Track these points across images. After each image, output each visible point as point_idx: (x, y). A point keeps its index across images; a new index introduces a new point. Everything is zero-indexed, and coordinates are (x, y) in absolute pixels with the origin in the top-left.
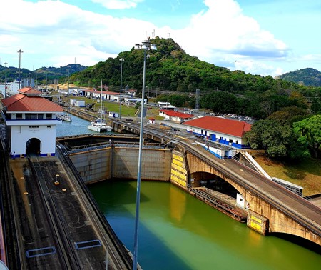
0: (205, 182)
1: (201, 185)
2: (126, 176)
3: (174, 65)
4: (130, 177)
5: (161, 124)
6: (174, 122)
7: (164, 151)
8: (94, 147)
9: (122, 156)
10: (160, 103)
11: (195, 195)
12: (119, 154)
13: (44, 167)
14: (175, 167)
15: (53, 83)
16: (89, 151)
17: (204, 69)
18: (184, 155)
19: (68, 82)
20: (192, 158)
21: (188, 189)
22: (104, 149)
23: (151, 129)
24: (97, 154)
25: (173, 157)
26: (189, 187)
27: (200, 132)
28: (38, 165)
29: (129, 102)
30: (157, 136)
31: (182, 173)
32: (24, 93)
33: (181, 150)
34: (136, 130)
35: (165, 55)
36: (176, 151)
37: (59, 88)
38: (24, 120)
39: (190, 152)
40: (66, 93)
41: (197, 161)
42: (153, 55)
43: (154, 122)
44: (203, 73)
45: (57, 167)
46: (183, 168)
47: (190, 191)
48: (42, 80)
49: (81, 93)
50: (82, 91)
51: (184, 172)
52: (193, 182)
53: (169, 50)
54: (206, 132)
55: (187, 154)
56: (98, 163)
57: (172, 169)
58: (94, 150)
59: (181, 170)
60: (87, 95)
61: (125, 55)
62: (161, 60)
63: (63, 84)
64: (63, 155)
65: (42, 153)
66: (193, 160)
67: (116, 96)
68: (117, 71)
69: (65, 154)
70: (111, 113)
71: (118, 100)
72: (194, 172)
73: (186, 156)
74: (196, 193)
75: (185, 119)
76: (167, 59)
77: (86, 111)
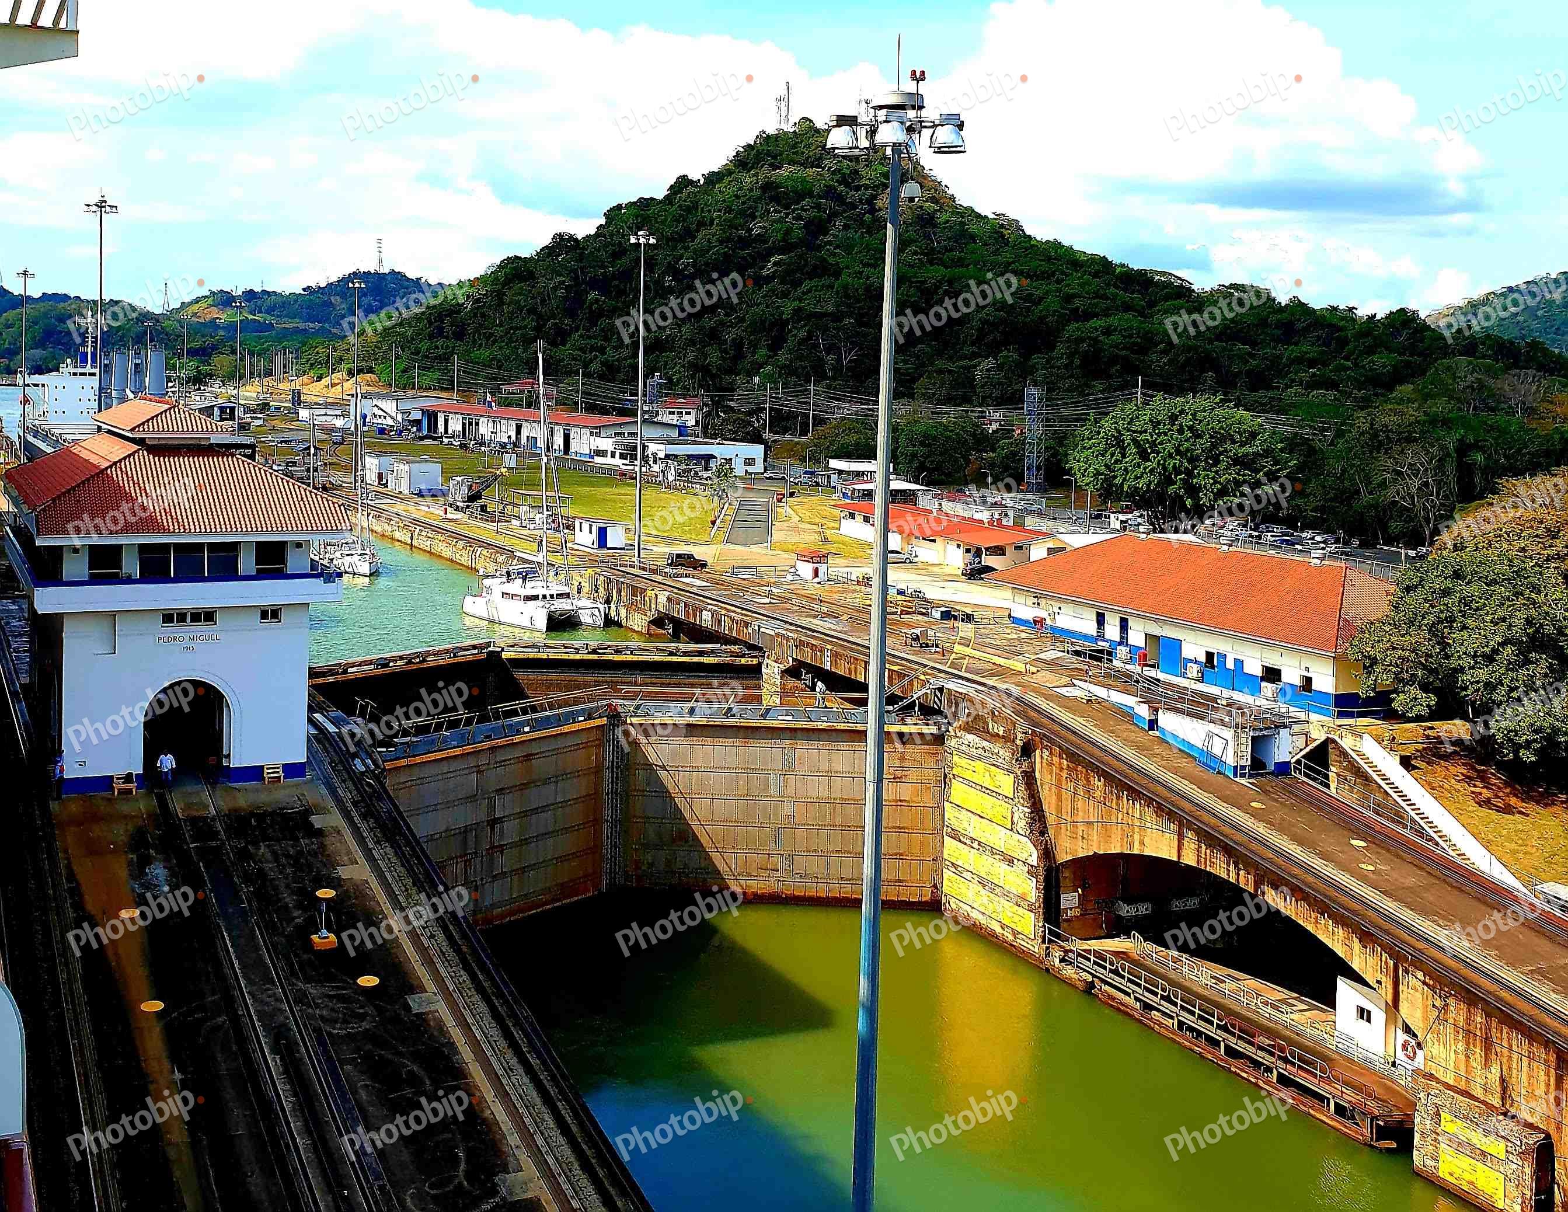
0: (1143, 909)
1: (1119, 928)
2: (689, 881)
5: (866, 581)
7: (903, 737)
8: (515, 719)
9: (664, 768)
10: (834, 463)
11: (1092, 985)
12: (652, 758)
13: (247, 843)
14: (965, 825)
15: (269, 373)
16: (487, 744)
17: (1058, 282)
18: (1017, 760)
19: (345, 366)
20: (1064, 774)
21: (1047, 948)
22: (566, 729)
23: (813, 613)
24: (528, 757)
25: (955, 772)
26: (1050, 941)
27: (1090, 627)
28: (215, 835)
29: (673, 465)
30: (852, 650)
31: (1010, 861)
32: (133, 430)
33: (996, 730)
34: (732, 619)
35: (845, 211)
36: (970, 737)
37: (299, 397)
38: (129, 580)
39: (1050, 740)
40: (339, 423)
41: (1097, 794)
42: (787, 215)
43: (822, 568)
44: (1052, 303)
45: (323, 846)
46: (1012, 830)
47: (1062, 960)
48: (210, 355)
49: (417, 423)
50: (422, 410)
51: (1023, 857)
52: (1071, 909)
53: (867, 187)
54: (1124, 625)
55: (1038, 752)
56: (536, 811)
57: (947, 840)
58: (517, 739)
59: (999, 845)
60: (450, 431)
61: (637, 217)
62: (828, 238)
63: (320, 378)
64: (348, 773)
65: (236, 762)
66: (1070, 786)
67: (598, 435)
68: (597, 301)
69: (363, 769)
70: (586, 526)
71: (613, 455)
72: (1080, 856)
73: (1032, 766)
74: (1094, 976)
75: (987, 549)
76: (859, 234)
77: (452, 514)
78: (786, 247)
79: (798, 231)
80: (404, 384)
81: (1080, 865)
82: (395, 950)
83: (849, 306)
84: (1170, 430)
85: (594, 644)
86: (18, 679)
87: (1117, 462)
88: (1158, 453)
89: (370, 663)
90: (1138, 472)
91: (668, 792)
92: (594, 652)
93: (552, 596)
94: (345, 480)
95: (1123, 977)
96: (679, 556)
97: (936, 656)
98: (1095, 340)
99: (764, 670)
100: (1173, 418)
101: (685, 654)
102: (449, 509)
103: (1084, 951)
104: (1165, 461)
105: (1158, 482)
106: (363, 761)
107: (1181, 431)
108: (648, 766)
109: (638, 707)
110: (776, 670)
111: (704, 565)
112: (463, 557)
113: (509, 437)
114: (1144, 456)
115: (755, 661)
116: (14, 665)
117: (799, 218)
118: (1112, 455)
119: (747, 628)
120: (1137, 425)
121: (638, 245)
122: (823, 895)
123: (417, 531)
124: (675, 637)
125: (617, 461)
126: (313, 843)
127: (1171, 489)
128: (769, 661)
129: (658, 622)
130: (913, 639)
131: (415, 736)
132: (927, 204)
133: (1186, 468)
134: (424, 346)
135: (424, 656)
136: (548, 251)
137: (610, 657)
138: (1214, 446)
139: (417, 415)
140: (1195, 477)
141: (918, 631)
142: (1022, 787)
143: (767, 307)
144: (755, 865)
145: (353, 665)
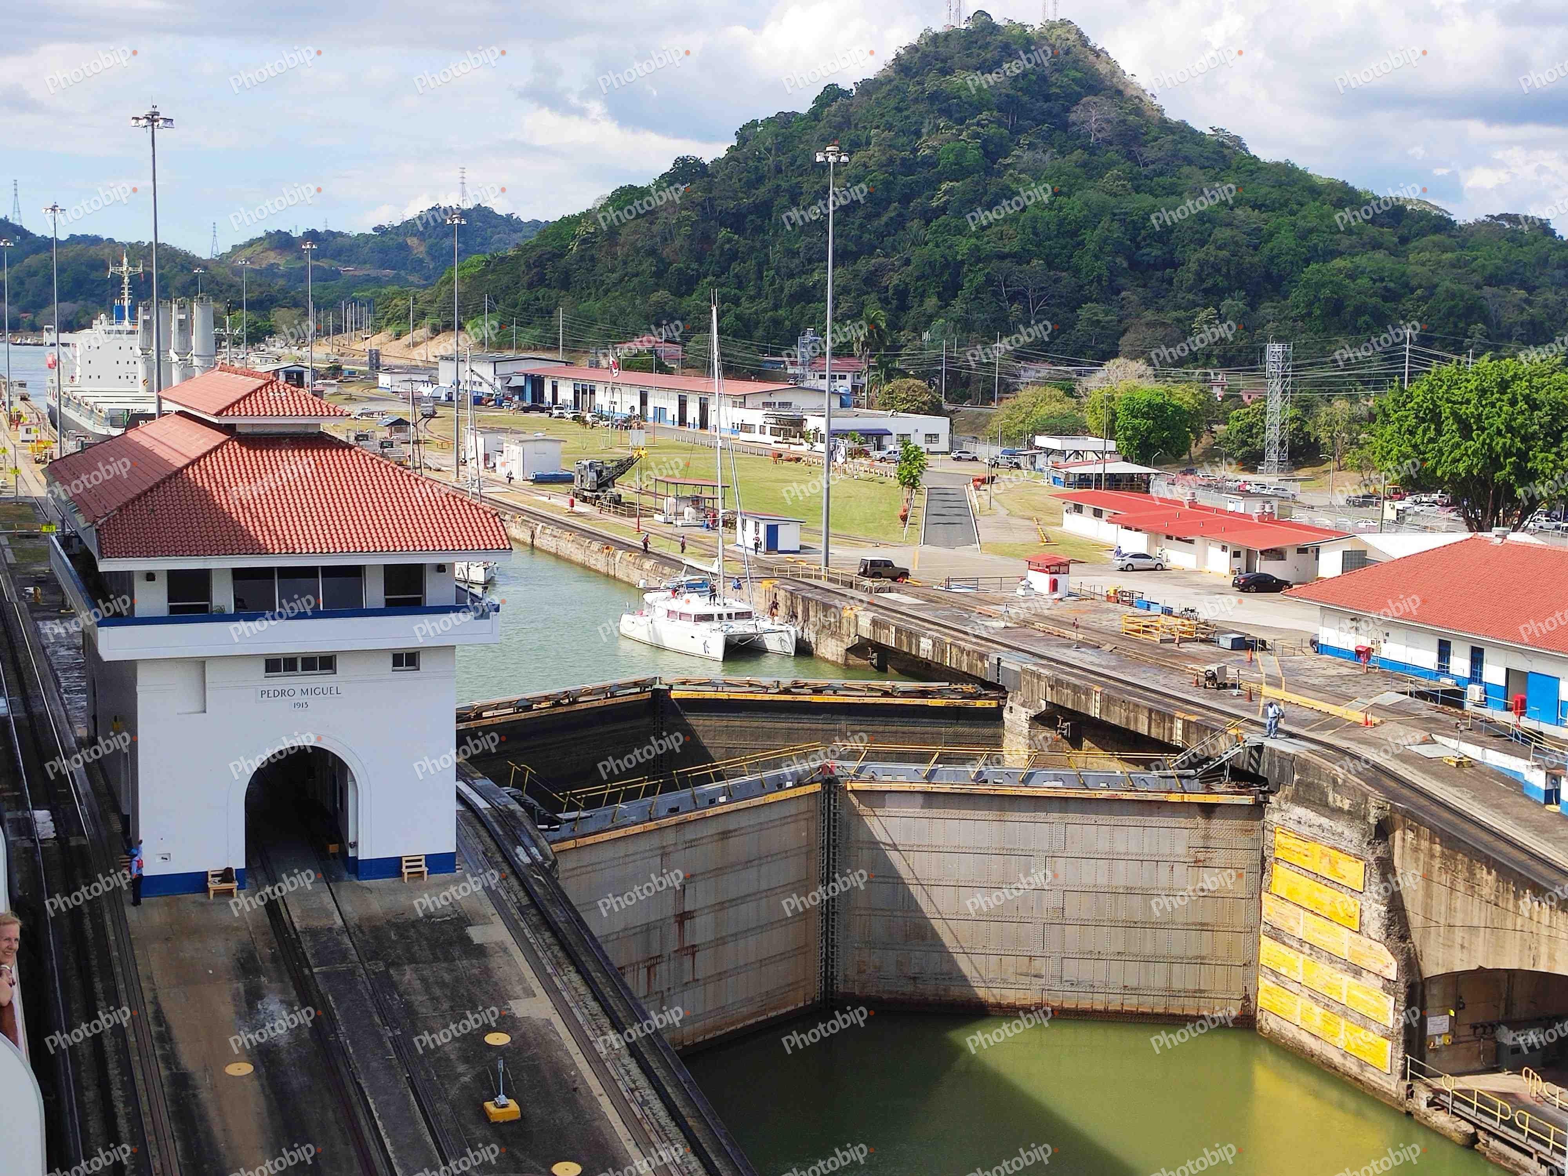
2: (929, 989)
3: (1093, 195)
4: (956, 991)
5: (1119, 597)
6: (1182, 577)
7: (1208, 810)
8: (708, 787)
9: (895, 847)
10: (1042, 441)
11: (1473, 1139)
12: (880, 835)
13: (388, 966)
14: (1292, 923)
15: (338, 330)
16: (674, 819)
17: (1293, 213)
18: (1369, 843)
19: (428, 321)
20: (1437, 863)
21: (1409, 1087)
22: (771, 798)
23: (1066, 641)
24: (725, 835)
25: (1278, 854)
26: (1413, 1077)
27: (1428, 659)
28: (344, 956)
29: (844, 446)
30: (1130, 693)
31: (1357, 971)
32: (218, 414)
33: (1339, 804)
34: (962, 650)
35: (1031, 127)
36: (1299, 812)
37: (378, 360)
38: (223, 617)
39: (1414, 818)
40: (426, 391)
41: (1486, 891)
42: (960, 132)
43: (1061, 579)
44: (1286, 240)
45: (487, 971)
46: (1359, 932)
47: (1429, 1104)
48: (268, 309)
49: (520, 390)
50: (526, 375)
51: (1376, 968)
52: (1440, 1036)
53: (1058, 97)
54: (1477, 657)
55: (1398, 834)
56: (734, 902)
57: (1265, 941)
58: (710, 812)
59: (1344, 952)
60: (560, 401)
61: (777, 136)
62: (1009, 161)
63: (398, 336)
64: (511, 866)
65: (365, 852)
66: (1445, 878)
67: (743, 405)
68: (729, 241)
69: (527, 860)
70: (750, 524)
71: (762, 432)
72: (1458, 968)
73: (1390, 853)
74: (1476, 1126)
75: (1262, 553)
76: (1048, 155)
77: (580, 507)
78: (959, 172)
79: (973, 154)
80: (502, 342)
81: (1454, 979)
82: (597, 1123)
83: (1038, 245)
84: (1499, 400)
85: (786, 682)
86: (73, 732)
87: (1431, 440)
88: (1483, 429)
89: (510, 704)
90: (1457, 454)
91: (900, 877)
92: (787, 691)
93: (729, 616)
94: (444, 462)
95: (1522, 1131)
96: (873, 563)
97: (1239, 701)
98: (1340, 285)
99: (1006, 714)
100: (1504, 386)
101: (905, 694)
102: (576, 501)
103: (1460, 1091)
104: (1492, 440)
105: (1483, 466)
106: (527, 850)
107: (1513, 402)
108: (874, 844)
109: (861, 770)
110: (1023, 717)
111: (905, 574)
112: (599, 562)
113: (632, 408)
114: (1465, 431)
115: (994, 704)
116: (66, 711)
117: (976, 136)
118: (1425, 432)
119: (982, 661)
120: (1457, 394)
121: (825, 166)
122: (1100, 1007)
123: (539, 528)
124: (881, 669)
125: (769, 438)
126: (473, 966)
127: (1499, 475)
128: (1014, 705)
129: (860, 648)
130: (1208, 679)
131: (584, 810)
132: (1131, 118)
133: (1519, 449)
134: (523, 296)
135: (573, 698)
136: (668, 179)
137: (807, 698)
138: (1555, 419)
139: (519, 381)
140: (1529, 460)
141: (1214, 668)
142: (1376, 878)
143: (937, 246)
144: (1011, 970)
145: (488, 708)
